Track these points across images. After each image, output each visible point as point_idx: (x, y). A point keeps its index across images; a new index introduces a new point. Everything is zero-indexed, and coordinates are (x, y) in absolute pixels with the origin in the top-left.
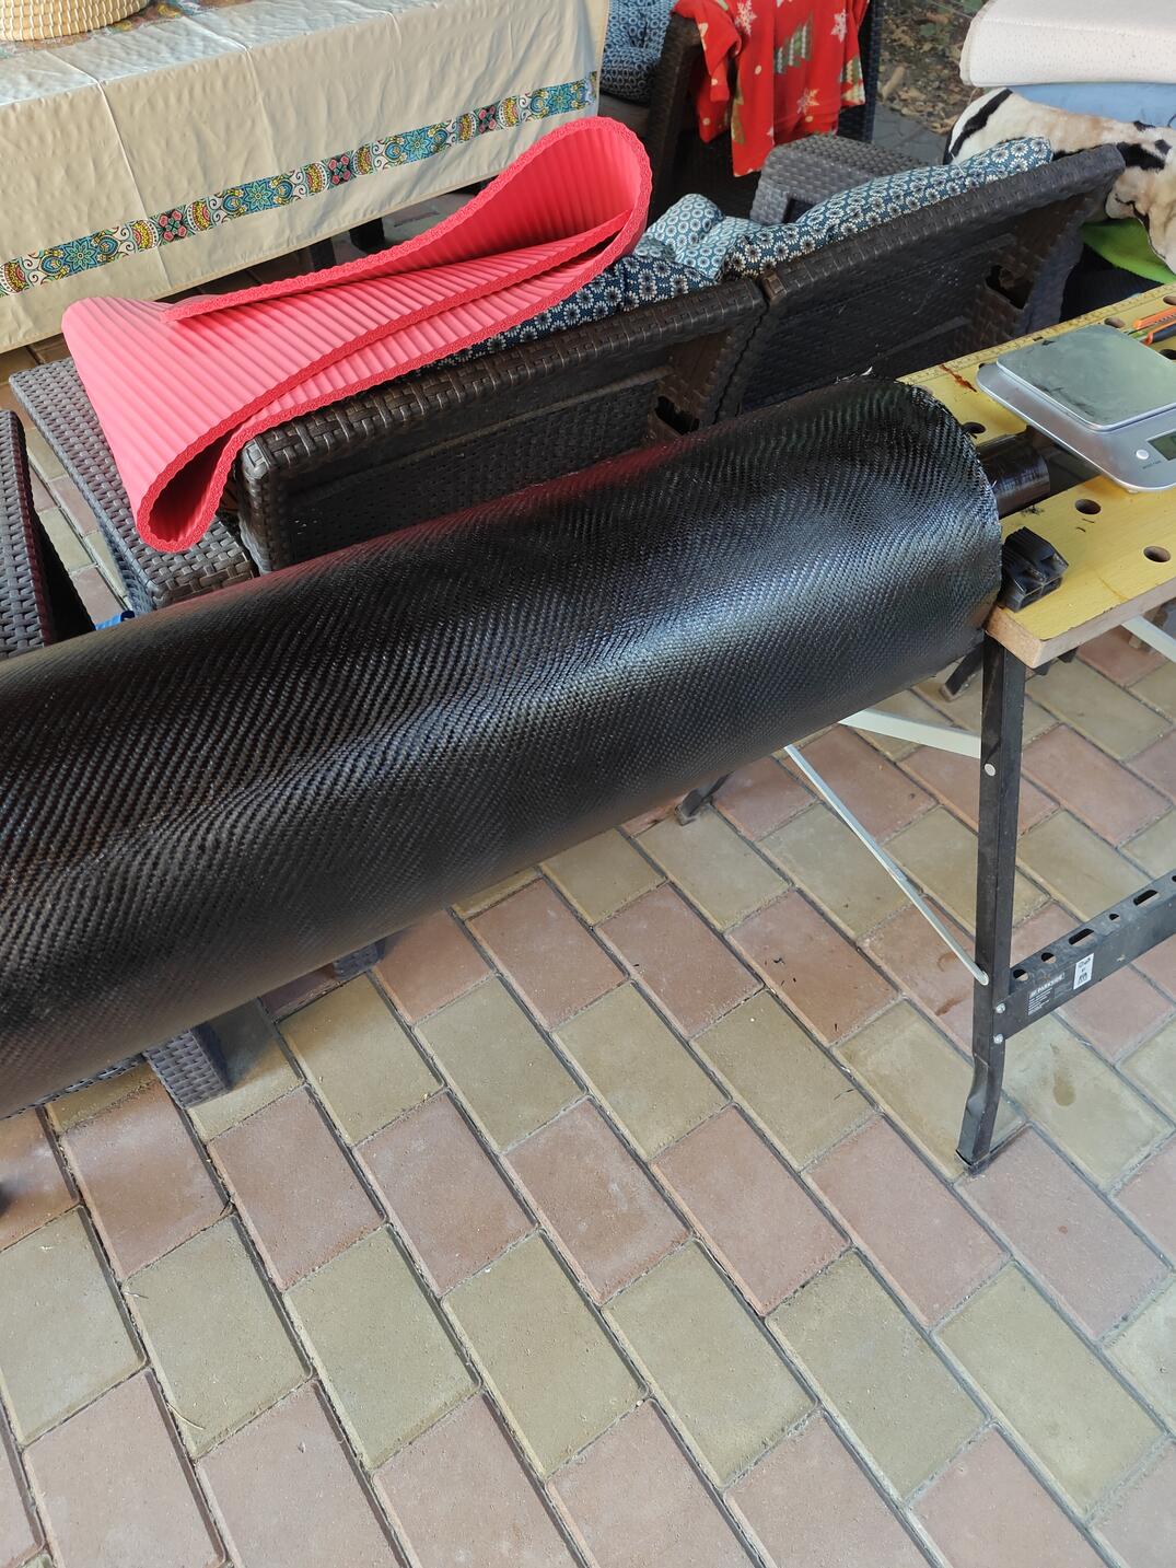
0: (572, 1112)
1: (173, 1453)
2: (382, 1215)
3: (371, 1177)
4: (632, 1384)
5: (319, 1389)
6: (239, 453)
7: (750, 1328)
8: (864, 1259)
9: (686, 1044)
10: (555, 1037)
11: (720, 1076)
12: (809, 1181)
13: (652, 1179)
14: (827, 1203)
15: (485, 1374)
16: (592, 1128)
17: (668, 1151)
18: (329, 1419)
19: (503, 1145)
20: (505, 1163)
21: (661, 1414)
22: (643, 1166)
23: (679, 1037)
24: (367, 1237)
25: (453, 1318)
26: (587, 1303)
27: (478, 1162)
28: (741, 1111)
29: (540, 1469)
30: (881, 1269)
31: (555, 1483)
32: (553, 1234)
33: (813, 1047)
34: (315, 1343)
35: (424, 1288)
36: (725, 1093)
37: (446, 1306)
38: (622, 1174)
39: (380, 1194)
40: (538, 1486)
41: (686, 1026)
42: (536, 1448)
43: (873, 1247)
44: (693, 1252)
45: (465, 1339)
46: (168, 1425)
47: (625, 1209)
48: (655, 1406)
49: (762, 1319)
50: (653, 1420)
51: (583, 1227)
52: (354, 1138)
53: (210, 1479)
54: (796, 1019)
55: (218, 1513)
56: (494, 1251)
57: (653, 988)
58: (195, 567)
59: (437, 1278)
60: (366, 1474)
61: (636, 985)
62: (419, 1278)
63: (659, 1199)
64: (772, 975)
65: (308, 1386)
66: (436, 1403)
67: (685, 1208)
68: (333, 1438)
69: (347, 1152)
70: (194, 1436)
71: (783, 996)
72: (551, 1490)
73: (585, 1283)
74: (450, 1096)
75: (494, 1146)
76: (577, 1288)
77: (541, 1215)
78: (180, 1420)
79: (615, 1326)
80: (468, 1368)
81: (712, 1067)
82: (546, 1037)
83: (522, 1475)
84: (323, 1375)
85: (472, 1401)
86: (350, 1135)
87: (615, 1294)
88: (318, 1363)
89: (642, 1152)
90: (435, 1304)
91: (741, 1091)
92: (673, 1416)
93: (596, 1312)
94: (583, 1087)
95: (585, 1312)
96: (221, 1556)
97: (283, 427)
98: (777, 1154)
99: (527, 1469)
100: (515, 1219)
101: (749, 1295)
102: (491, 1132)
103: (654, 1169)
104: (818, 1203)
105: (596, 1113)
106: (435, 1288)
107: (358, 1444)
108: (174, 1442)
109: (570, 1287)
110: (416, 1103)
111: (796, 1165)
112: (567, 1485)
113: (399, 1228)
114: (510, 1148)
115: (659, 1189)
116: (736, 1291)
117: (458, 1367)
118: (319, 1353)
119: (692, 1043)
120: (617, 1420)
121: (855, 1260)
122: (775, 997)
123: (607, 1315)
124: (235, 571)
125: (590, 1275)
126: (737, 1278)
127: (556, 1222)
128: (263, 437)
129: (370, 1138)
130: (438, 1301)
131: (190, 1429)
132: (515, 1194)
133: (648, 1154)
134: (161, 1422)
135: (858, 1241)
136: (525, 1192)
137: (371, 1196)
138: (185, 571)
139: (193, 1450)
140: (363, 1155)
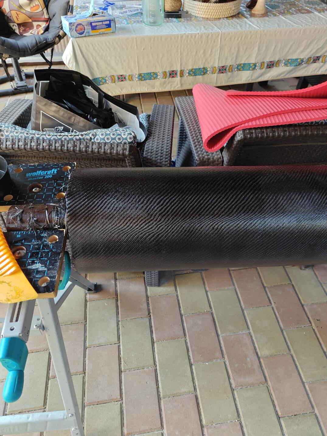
0: (243, 334)
1: (118, 367)
2: (185, 336)
3: (185, 325)
4: (236, 414)
5: (156, 370)
6: (236, 132)
7: (275, 418)
8: (317, 418)
9: (282, 331)
10: (245, 312)
11: (289, 344)
12: (307, 386)
13: (260, 362)
14: (310, 396)
15: (198, 390)
16: (247, 340)
17: (267, 357)
18: (156, 379)
19: (222, 333)
20: (221, 338)
21: (242, 427)
22: (259, 358)
23: (280, 328)
24: (179, 339)
25: (194, 371)
26: (231, 386)
27: (213, 334)
28: (292, 357)
29: (204, 422)
30: (322, 424)
31: (207, 428)
32: (227, 363)
33: (321, 349)
34: (158, 359)
35: (189, 360)
36: (289, 350)
37: (193, 367)
38: (251, 357)
39: (186, 330)
40: (202, 427)
41: (284, 326)
42: (205, 417)
43: (321, 416)
44: (265, 388)
45: (195, 378)
46: (119, 360)
47: (250, 367)
48: (241, 424)
49: (280, 418)
50: (239, 427)
51: (236, 365)
52: (184, 313)
53: (124, 378)
54: (318, 339)
55: (123, 387)
56: (209, 360)
57: (277, 311)
58: (209, 157)
59: (193, 358)
60: (160, 398)
61: (273, 308)
62: (189, 356)
63: (260, 369)
64: (315, 323)
65: (154, 368)
66: (183, 390)
67: (267, 375)
68: (155, 385)
69: (181, 316)
70: (124, 366)
71: (316, 330)
72: (205, 430)
73: (232, 381)
74: (212, 314)
75: (219, 332)
76: (229, 381)
77: (226, 357)
78: (122, 360)
79: (236, 396)
80: (194, 386)
81: (287, 340)
82: (243, 310)
83: (199, 421)
84: (158, 368)
85: (192, 395)
86: (184, 311)
87: (239, 388)
88: (157, 364)
89: (259, 354)
90: (191, 365)
91: (294, 351)
92: (245, 430)
93: (232, 390)
94: (248, 328)
95: (229, 388)
96: (121, 398)
97: (250, 129)
98: (299, 374)
99: (201, 421)
100: (218, 354)
101: (278, 409)
102: (220, 328)
103: (262, 360)
104: (308, 394)
105: (250, 337)
106: (192, 361)
107: (161, 390)
108: (119, 365)
109: (227, 379)
110: (203, 312)
111: (304, 380)
112: (210, 431)
113: (188, 341)
114: (223, 335)
115: (261, 366)
116: (274, 406)
117: (191, 384)
118: (159, 362)
119: (284, 331)
120: (229, 422)
121: (314, 417)
122: (314, 330)
123: (235, 392)
124: (218, 161)
125: (234, 379)
126: (276, 402)
127: (229, 361)
128: (244, 130)
129: (188, 315)
130: (192, 365)
131: (124, 364)
132: (221, 348)
133: (261, 355)
134: (118, 358)
135: (317, 411)
136: (223, 348)
137: (184, 329)
138: (206, 157)
139: (123, 369)
140: (185, 318)
